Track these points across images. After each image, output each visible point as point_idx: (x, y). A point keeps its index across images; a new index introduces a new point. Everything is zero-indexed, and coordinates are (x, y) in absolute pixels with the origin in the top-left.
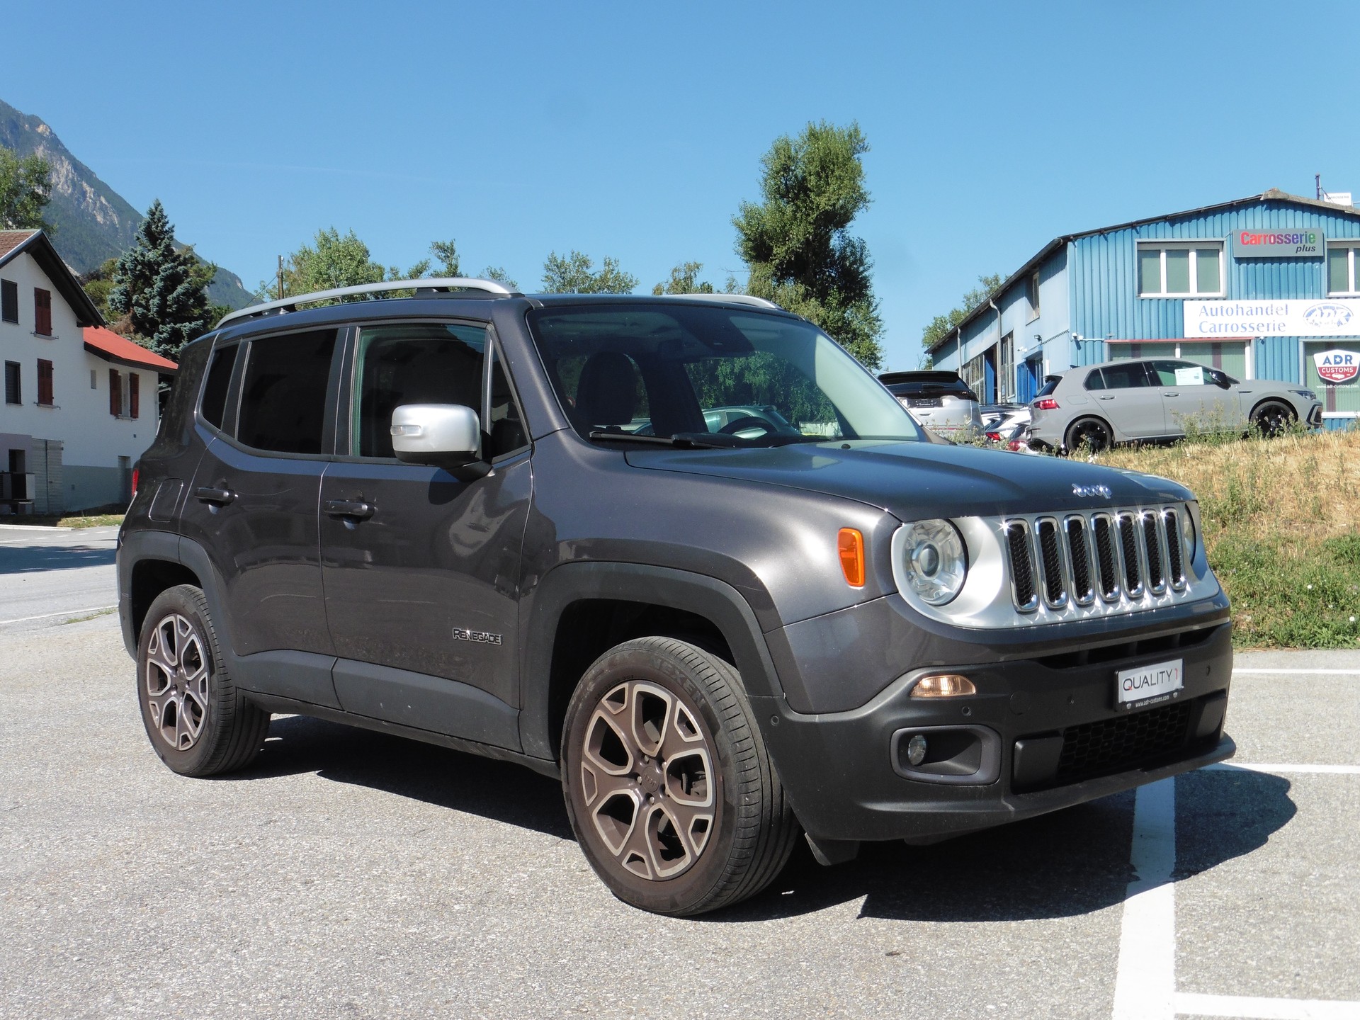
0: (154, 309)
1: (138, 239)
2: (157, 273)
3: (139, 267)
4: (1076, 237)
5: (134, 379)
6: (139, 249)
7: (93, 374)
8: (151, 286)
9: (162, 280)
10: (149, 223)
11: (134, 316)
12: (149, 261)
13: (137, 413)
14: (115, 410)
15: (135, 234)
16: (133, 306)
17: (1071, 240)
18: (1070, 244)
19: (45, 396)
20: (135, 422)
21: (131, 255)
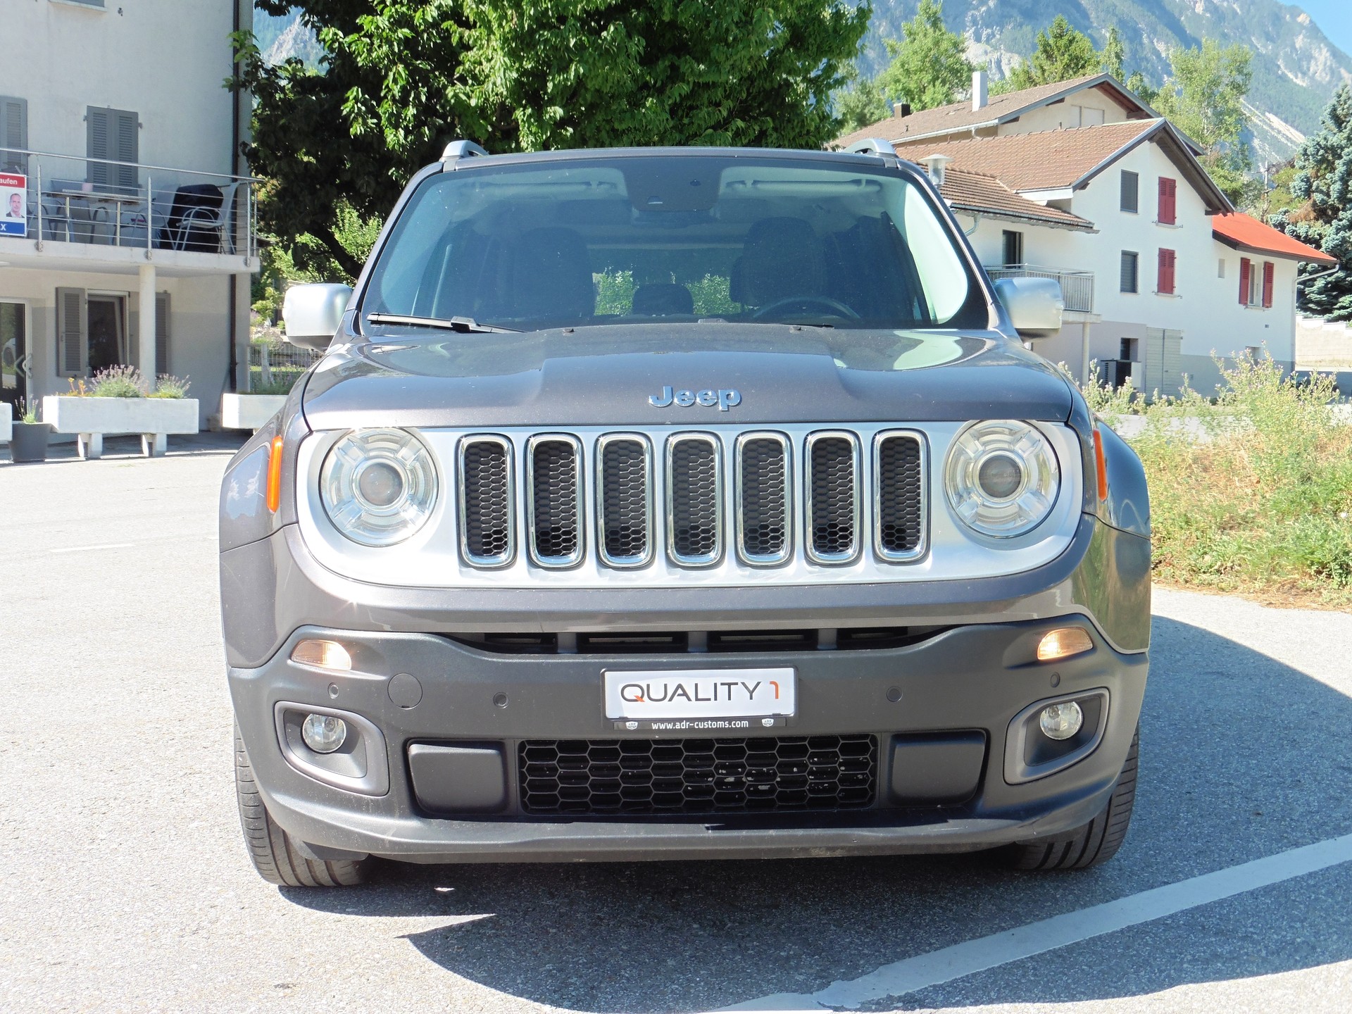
0: (1334, 195)
1: (1324, 123)
2: (1340, 157)
3: (1321, 152)
5: (1269, 269)
6: (1324, 132)
7: (1222, 263)
8: (1333, 170)
9: (1344, 164)
10: (1334, 106)
11: (1314, 204)
12: (1332, 146)
13: (1270, 301)
14: (1244, 297)
15: (1320, 118)
16: (1313, 192)
19: (1166, 284)
20: (1268, 311)
21: (1313, 140)
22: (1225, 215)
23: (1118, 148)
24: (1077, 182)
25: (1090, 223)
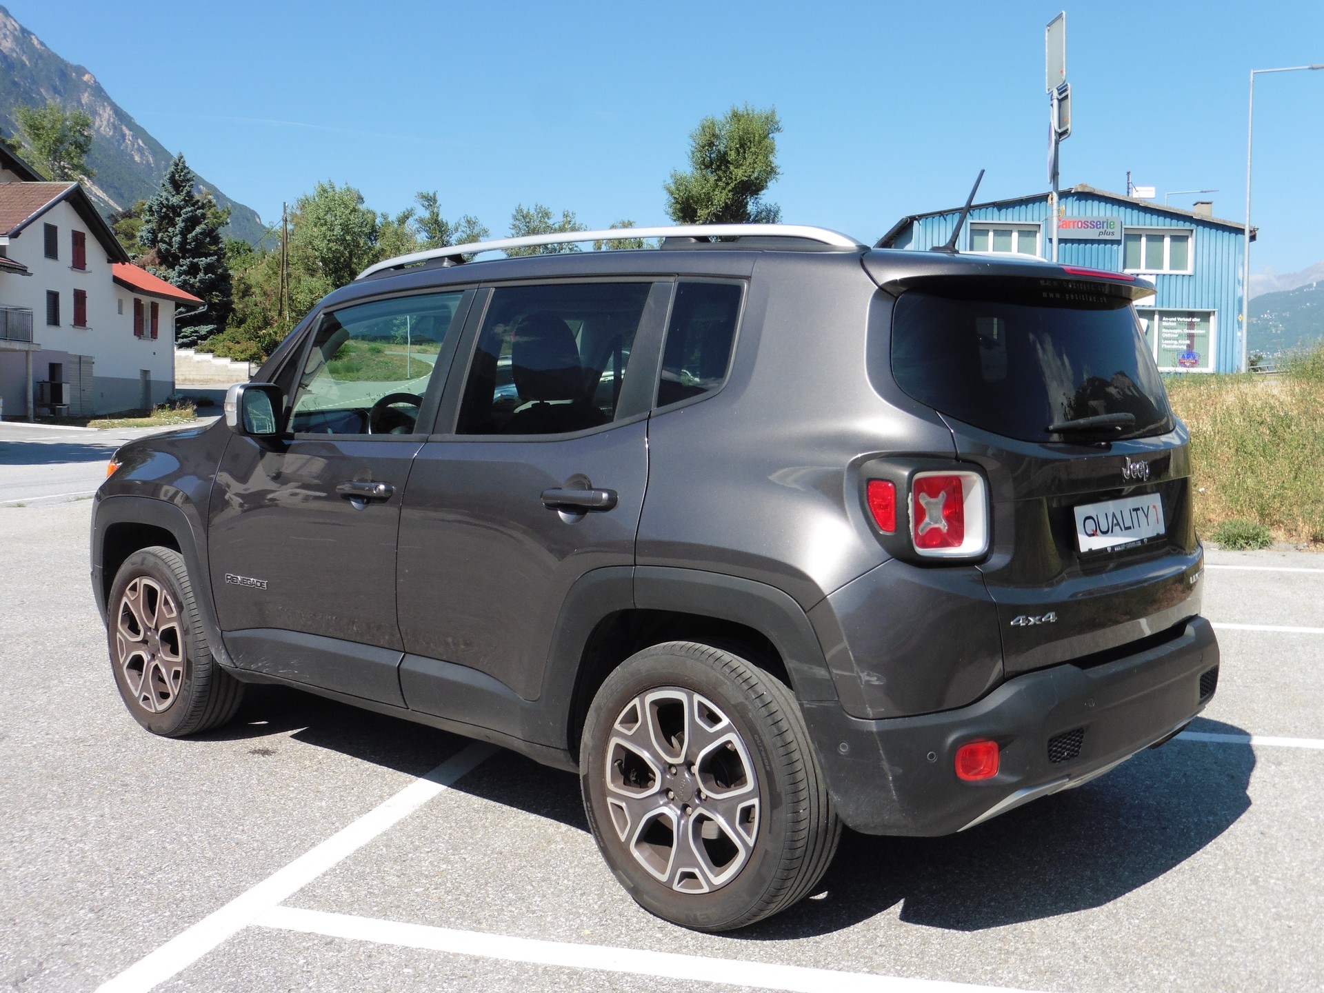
0: (176, 246)
1: (164, 185)
2: (180, 215)
3: (164, 210)
4: (921, 217)
5: (155, 307)
6: (164, 194)
7: (120, 303)
8: (174, 225)
9: (183, 221)
10: (173, 172)
11: (159, 251)
12: (173, 205)
13: (156, 334)
14: (138, 331)
15: (161, 182)
16: (158, 242)
17: (917, 220)
18: (916, 223)
19: (80, 319)
20: (155, 342)
21: (157, 199)
22: (124, 264)
23: (42, 205)
24: (12, 232)
25: (25, 267)
